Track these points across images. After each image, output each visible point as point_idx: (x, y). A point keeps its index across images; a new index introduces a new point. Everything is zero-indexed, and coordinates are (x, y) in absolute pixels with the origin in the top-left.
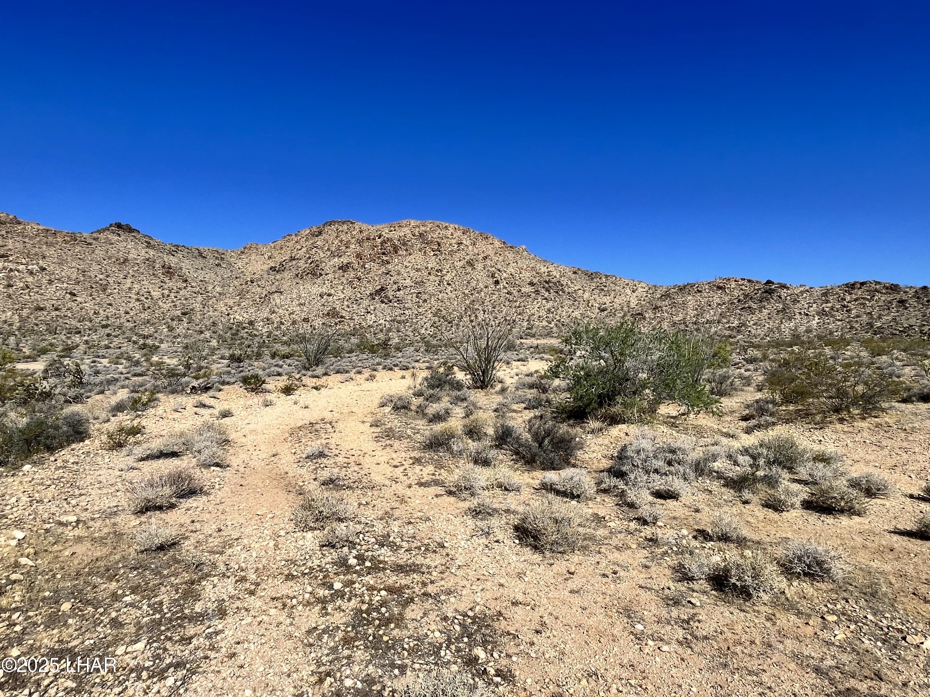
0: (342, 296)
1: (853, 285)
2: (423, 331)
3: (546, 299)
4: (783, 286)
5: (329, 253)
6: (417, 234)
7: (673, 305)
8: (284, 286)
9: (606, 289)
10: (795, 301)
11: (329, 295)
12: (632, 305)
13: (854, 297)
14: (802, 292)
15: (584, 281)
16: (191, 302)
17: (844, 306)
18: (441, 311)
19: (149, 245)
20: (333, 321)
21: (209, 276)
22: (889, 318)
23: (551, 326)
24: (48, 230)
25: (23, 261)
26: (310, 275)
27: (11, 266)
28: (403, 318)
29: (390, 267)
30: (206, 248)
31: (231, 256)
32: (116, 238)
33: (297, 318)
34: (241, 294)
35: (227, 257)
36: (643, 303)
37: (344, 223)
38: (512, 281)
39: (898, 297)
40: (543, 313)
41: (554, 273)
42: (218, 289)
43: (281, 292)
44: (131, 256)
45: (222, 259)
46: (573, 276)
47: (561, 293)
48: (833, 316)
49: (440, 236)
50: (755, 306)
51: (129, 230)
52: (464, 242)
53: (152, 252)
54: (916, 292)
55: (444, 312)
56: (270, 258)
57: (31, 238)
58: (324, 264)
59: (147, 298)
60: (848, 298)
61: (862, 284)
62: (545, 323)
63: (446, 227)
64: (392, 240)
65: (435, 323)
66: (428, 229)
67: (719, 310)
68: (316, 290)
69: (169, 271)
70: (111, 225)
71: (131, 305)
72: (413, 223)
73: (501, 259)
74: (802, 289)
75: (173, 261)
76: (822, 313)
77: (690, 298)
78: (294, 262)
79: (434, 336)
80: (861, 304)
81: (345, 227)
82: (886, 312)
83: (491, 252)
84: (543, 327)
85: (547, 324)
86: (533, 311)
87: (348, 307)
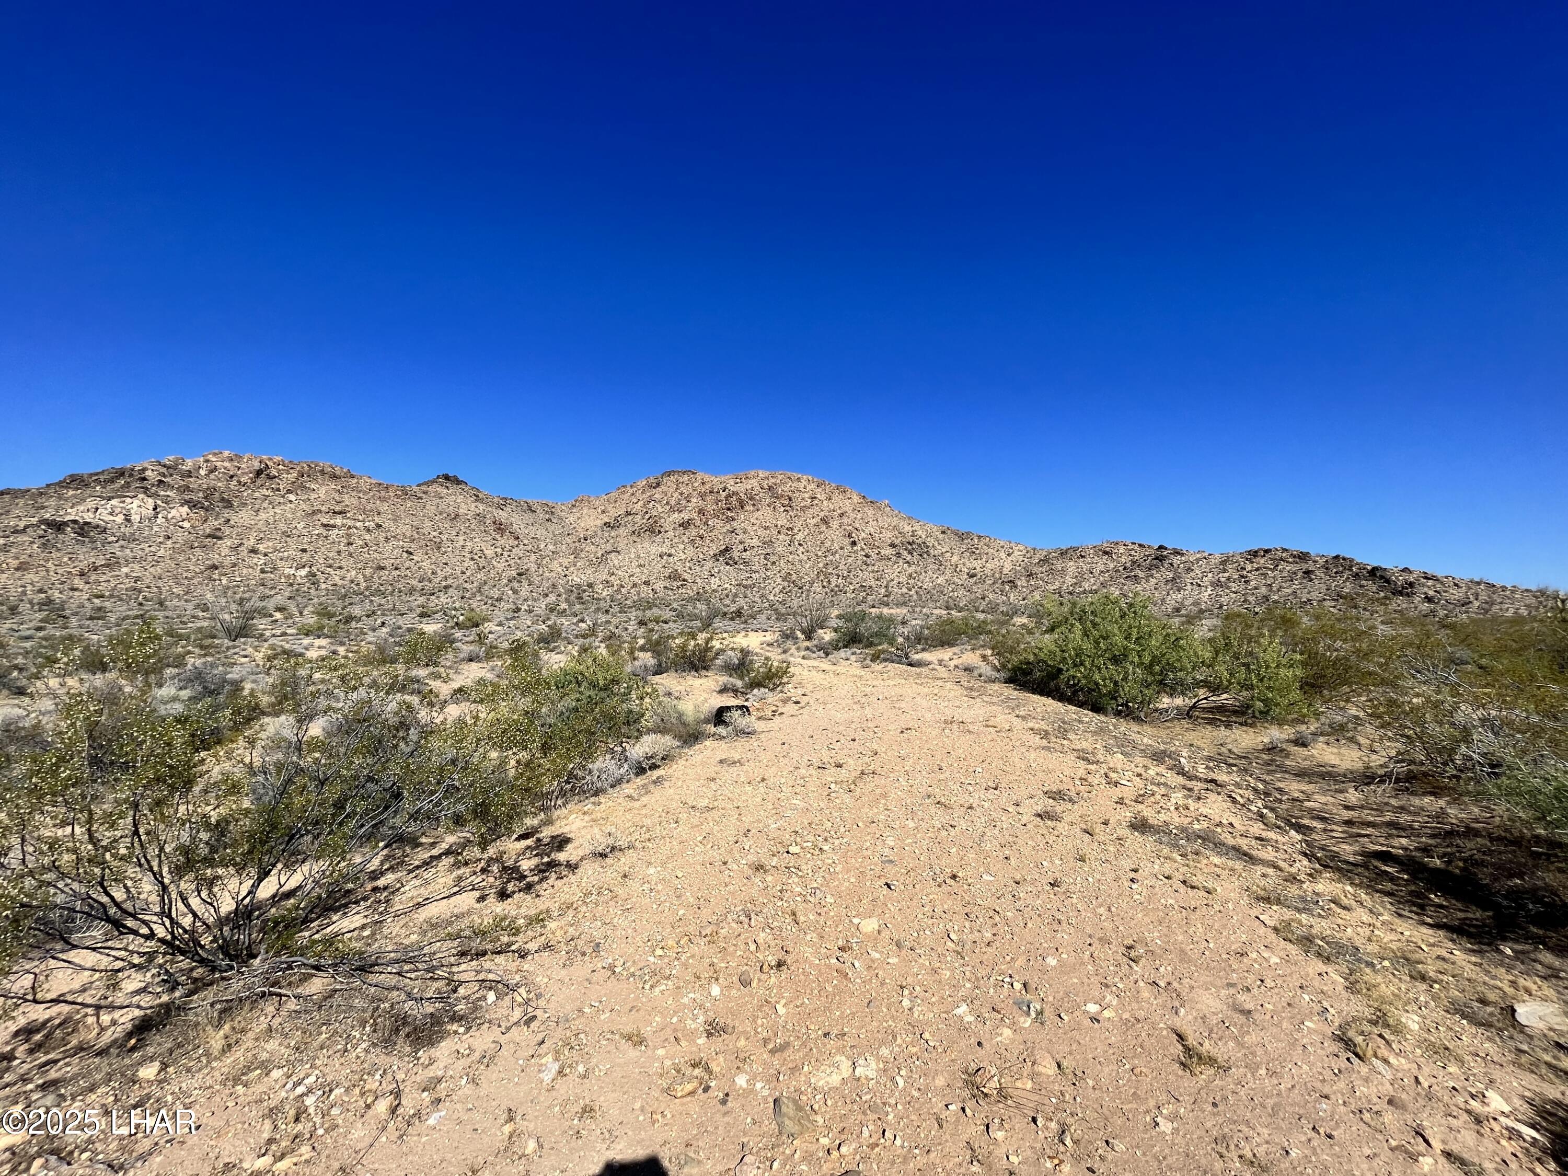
0: (683, 557)
1: (1256, 552)
2: (772, 598)
3: (908, 562)
4: (1177, 552)
5: (668, 507)
6: (766, 487)
7: (1051, 572)
8: (620, 545)
9: (977, 552)
10: (1189, 570)
11: (670, 555)
12: (1005, 571)
13: (1255, 566)
14: (1198, 560)
15: (954, 542)
16: (525, 561)
17: (1242, 577)
18: (791, 575)
19: (477, 499)
20: (675, 584)
21: (541, 533)
22: (1289, 591)
23: (911, 593)
24: (380, 484)
25: (360, 518)
26: (648, 533)
27: (350, 523)
28: (749, 582)
29: (735, 524)
30: (535, 501)
31: (561, 509)
32: (445, 491)
33: (637, 580)
34: (576, 553)
35: (557, 511)
36: (1018, 568)
37: (684, 473)
38: (871, 541)
39: (1305, 566)
40: (903, 579)
41: (920, 533)
42: (551, 547)
43: (618, 552)
44: (461, 511)
45: (553, 513)
46: (941, 536)
47: (925, 556)
48: (1228, 588)
49: (792, 489)
50: (1141, 574)
51: (458, 482)
52: (818, 496)
53: (481, 507)
54: (1327, 561)
55: (794, 577)
56: (603, 512)
57: (365, 493)
58: (663, 521)
59: (480, 557)
60: (1249, 567)
61: (1267, 551)
62: (905, 590)
63: (799, 479)
64: (738, 494)
65: (784, 588)
66: (778, 481)
67: (1101, 578)
68: (655, 550)
69: (500, 528)
70: (438, 477)
71: (466, 564)
72: (762, 474)
73: (860, 515)
74: (1198, 556)
75: (503, 515)
76: (1217, 584)
77: (1072, 563)
78: (630, 518)
79: (783, 603)
80: (1262, 574)
81: (686, 478)
82: (1288, 583)
83: (848, 508)
84: (902, 594)
85: (906, 591)
86: (892, 577)
87: (691, 569)
